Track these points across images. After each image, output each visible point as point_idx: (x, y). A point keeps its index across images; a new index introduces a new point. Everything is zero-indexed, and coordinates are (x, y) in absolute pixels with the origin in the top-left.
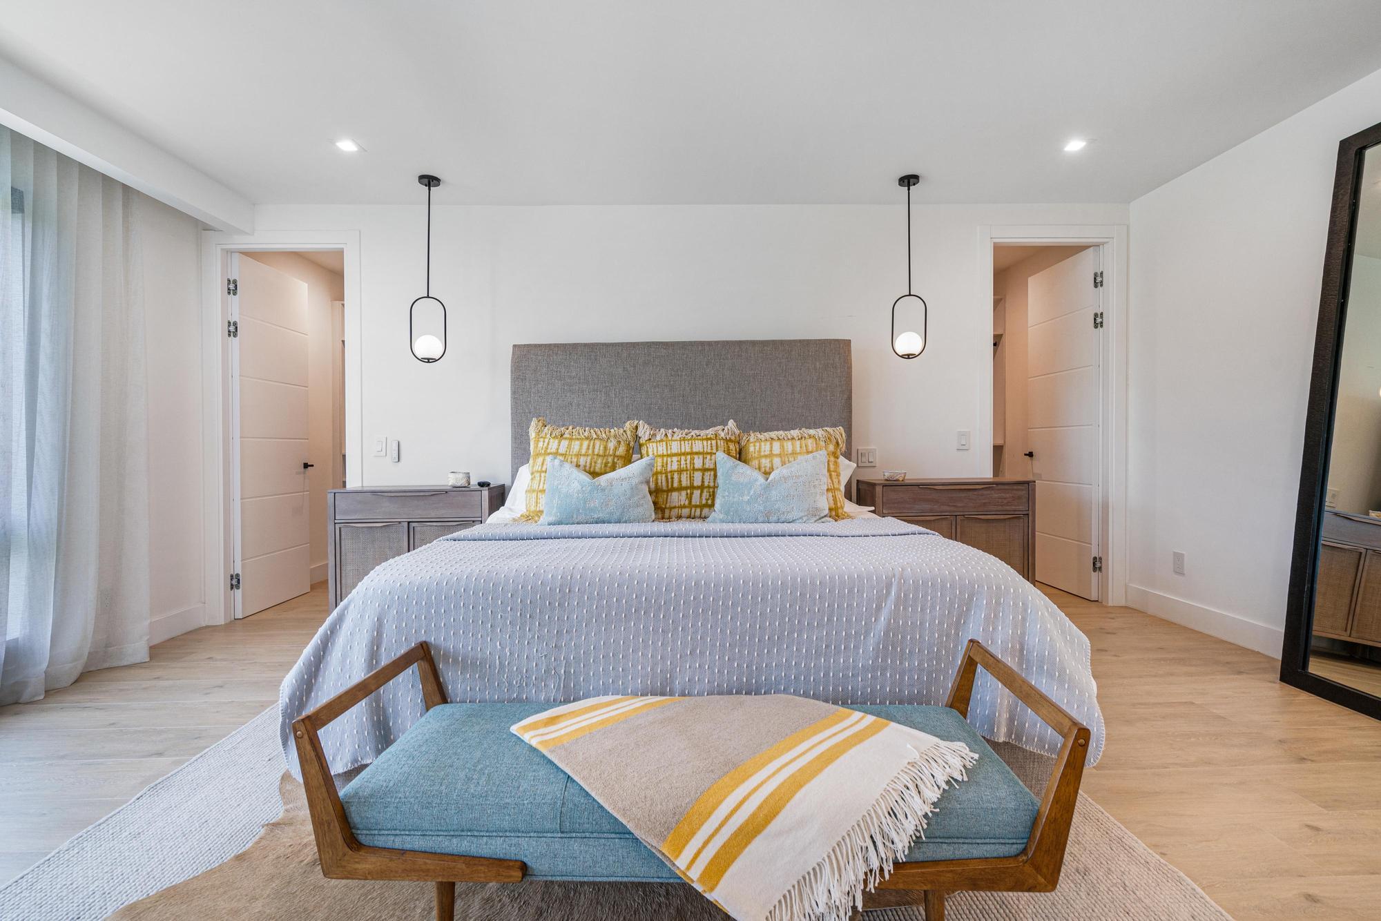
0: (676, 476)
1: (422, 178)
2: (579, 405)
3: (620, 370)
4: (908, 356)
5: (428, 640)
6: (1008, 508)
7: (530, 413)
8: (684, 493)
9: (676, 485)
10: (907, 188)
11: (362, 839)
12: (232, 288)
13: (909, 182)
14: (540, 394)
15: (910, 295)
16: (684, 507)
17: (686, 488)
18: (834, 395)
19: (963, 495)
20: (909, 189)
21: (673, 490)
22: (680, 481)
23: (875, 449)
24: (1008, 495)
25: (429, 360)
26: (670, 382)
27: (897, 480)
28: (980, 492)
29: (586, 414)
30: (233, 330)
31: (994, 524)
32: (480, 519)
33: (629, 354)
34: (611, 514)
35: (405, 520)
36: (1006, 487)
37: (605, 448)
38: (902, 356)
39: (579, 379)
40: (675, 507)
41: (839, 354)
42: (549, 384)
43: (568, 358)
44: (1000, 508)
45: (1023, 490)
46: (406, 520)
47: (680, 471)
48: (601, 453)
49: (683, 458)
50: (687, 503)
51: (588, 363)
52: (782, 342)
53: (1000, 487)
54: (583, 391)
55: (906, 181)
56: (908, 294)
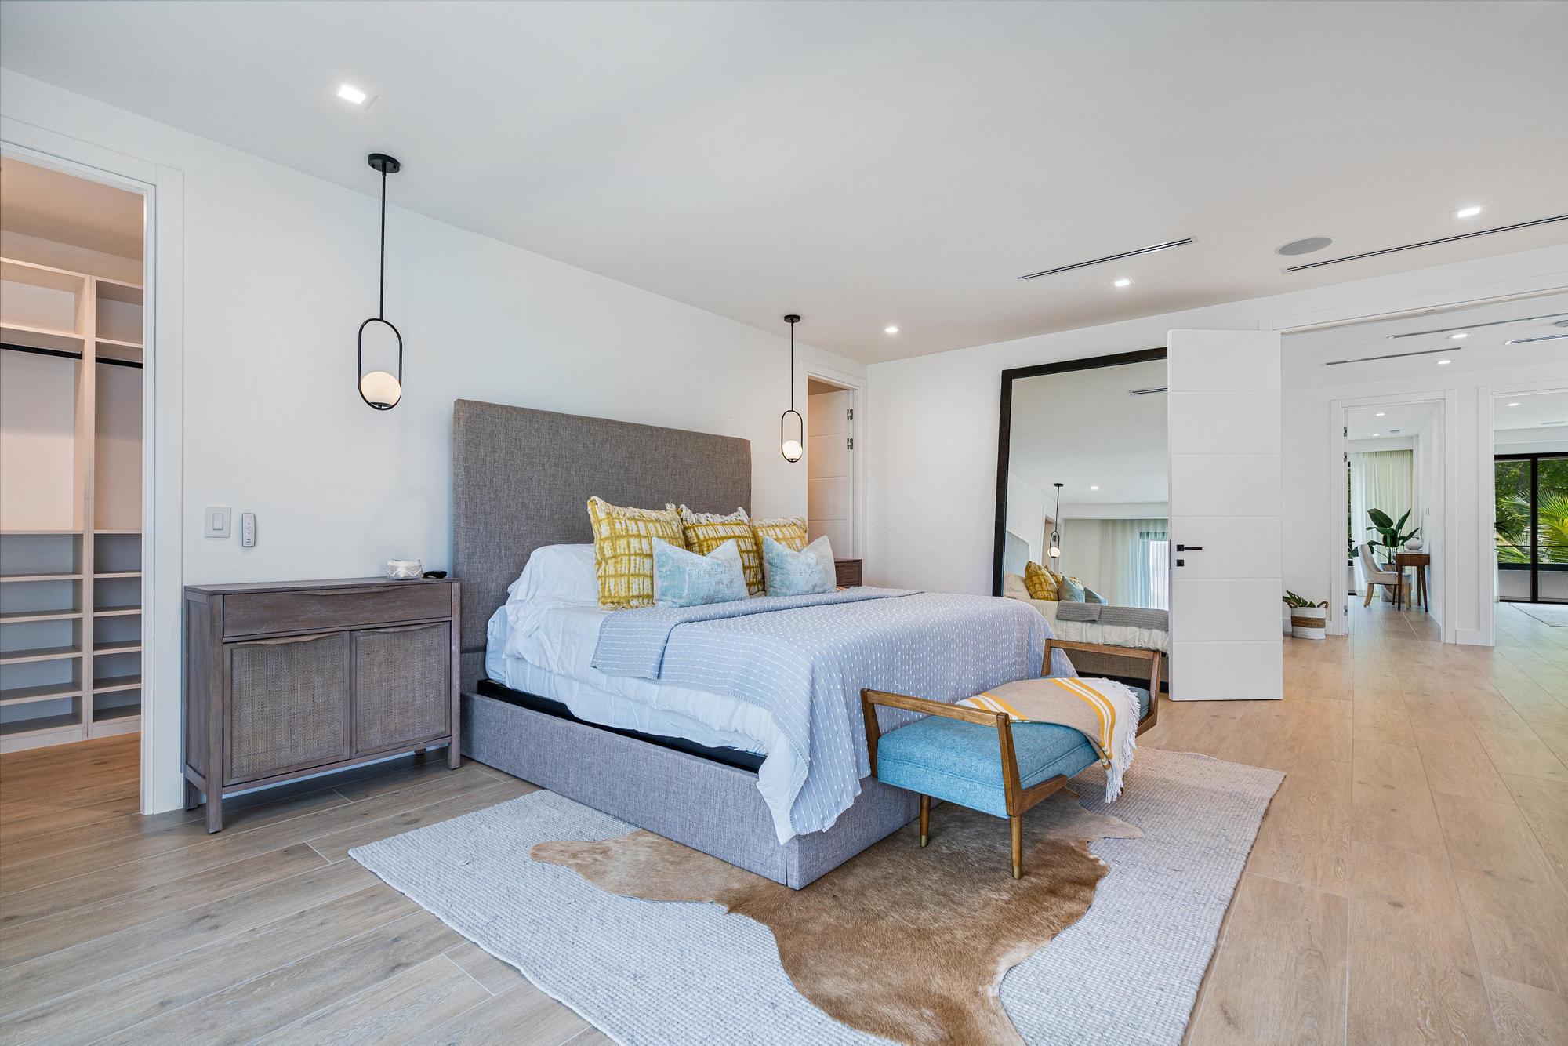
1: (373, 158)
2: (540, 481)
3: (581, 446)
7: (485, 486)
10: (790, 324)
13: (792, 320)
14: (496, 464)
20: (792, 326)
25: (383, 407)
26: (625, 463)
29: (547, 492)
32: (449, 619)
33: (590, 430)
35: (344, 628)
39: (540, 451)
42: (507, 453)
43: (528, 425)
46: (347, 628)
51: (549, 434)
54: (543, 465)
55: (790, 319)
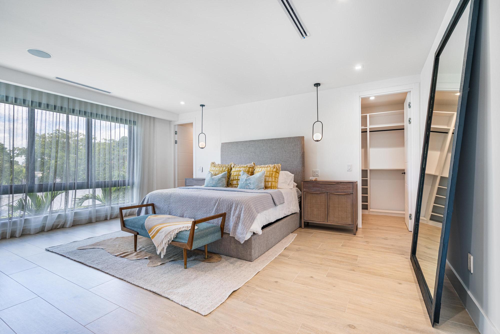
0: (235, 177)
1: (201, 105)
4: (317, 141)
5: (154, 203)
6: (345, 191)
7: (224, 160)
8: (236, 181)
9: (235, 179)
10: (316, 87)
11: (125, 226)
12: (176, 133)
13: (317, 85)
14: (226, 155)
15: (318, 121)
16: (236, 184)
17: (236, 180)
18: (297, 154)
19: (329, 186)
21: (234, 180)
22: (235, 178)
23: (318, 170)
24: (345, 186)
25: (202, 148)
26: (254, 151)
27: (312, 180)
28: (335, 185)
29: (236, 160)
30: (176, 142)
31: (341, 196)
34: (214, 185)
36: (345, 184)
37: (223, 169)
38: (315, 141)
39: (234, 151)
40: (234, 184)
41: (299, 141)
42: (228, 153)
43: (232, 146)
44: (342, 191)
45: (351, 185)
47: (236, 175)
48: (221, 170)
49: (237, 172)
50: (237, 184)
51: (236, 147)
52: (283, 138)
53: (343, 184)
54: (235, 154)
55: (316, 85)
56: (317, 121)
